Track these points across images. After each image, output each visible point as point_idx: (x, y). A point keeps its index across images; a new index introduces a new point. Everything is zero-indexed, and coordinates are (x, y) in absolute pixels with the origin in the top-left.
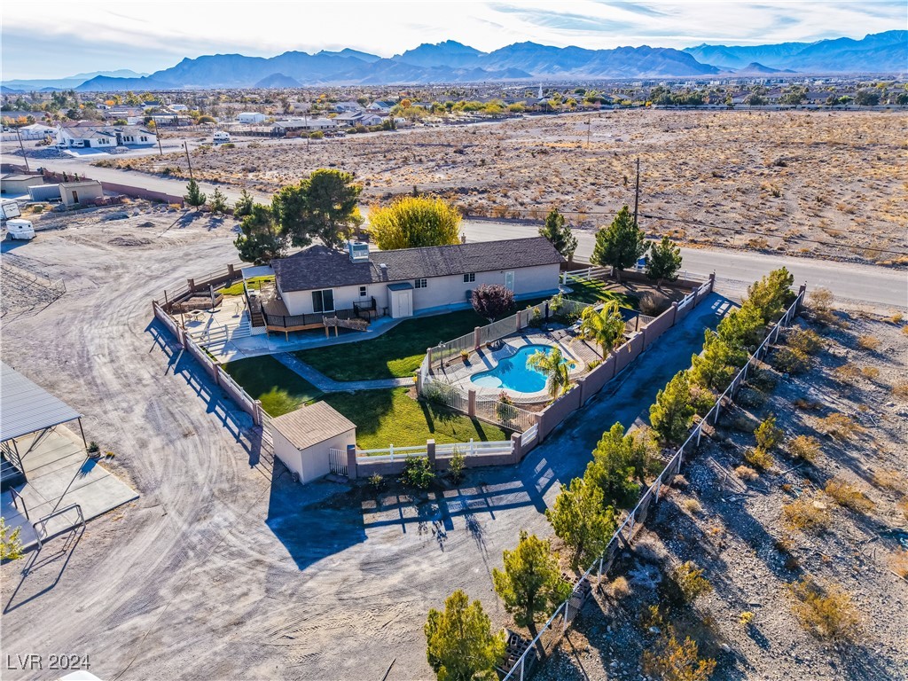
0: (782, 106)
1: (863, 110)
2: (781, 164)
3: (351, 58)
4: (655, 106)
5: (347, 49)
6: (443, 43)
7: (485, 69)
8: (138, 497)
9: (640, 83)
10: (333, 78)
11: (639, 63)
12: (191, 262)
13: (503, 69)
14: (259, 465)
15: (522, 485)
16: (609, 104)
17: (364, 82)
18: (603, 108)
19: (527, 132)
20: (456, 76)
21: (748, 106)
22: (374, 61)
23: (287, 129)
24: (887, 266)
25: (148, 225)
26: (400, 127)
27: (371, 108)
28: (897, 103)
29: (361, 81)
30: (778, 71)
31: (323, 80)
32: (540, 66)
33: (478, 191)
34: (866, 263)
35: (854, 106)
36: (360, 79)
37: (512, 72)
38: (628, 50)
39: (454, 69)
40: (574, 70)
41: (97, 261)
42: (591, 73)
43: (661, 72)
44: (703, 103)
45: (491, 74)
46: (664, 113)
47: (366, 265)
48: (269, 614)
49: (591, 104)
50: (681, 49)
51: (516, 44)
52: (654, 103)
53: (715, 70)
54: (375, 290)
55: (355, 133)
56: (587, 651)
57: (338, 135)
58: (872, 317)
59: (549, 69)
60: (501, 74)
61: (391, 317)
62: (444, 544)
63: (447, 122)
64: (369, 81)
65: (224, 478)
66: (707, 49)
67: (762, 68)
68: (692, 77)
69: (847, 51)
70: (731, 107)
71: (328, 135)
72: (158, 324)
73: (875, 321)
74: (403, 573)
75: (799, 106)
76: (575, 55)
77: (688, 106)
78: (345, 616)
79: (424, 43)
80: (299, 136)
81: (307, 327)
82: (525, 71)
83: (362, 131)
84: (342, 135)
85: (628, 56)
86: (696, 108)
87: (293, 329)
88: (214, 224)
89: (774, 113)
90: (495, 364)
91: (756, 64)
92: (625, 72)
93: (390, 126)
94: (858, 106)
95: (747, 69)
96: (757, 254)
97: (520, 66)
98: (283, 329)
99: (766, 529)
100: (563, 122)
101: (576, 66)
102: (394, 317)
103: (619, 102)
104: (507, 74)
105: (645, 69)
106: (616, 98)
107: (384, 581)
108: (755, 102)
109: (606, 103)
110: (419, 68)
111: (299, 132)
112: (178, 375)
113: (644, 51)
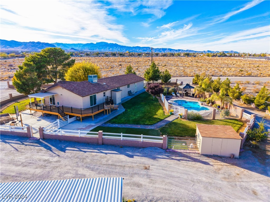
11: (38, 47)
54: (108, 93)
66: (58, 44)
67: (75, 49)
70: (81, 56)
81: (99, 112)
87: (95, 113)
89: (94, 57)
91: (72, 48)
92: (34, 49)
101: (16, 47)
102: (117, 103)
112: (67, 151)
113: (39, 43)
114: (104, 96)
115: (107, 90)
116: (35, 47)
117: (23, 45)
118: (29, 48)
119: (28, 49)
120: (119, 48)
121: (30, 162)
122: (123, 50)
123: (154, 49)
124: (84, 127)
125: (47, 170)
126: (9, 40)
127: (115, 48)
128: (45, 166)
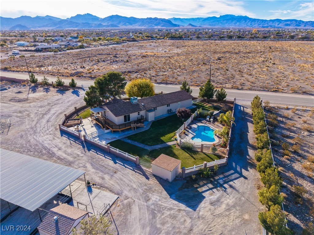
0: (206, 39)
1: (228, 40)
2: (219, 59)
3: (49, 19)
4: (168, 39)
5: (47, 15)
6: (85, 14)
7: (102, 24)
8: (119, 197)
9: (157, 30)
10: (44, 26)
11: (155, 23)
12: (53, 107)
13: (109, 24)
14: (150, 179)
15: (234, 172)
16: (153, 38)
17: (56, 28)
18: (151, 39)
19: (133, 48)
20: (92, 26)
21: (196, 39)
22: (59, 20)
23: (42, 49)
24: (272, 91)
25: (20, 92)
26: (86, 47)
27: (68, 39)
28: (237, 38)
29: (55, 27)
30: (197, 26)
31: (39, 27)
32: (122, 24)
33: (134, 72)
34: (266, 91)
35: (226, 39)
36: (54, 27)
37: (112, 25)
38: (151, 19)
39: (91, 24)
40: (133, 25)
41: (13, 109)
42: (139, 26)
43: (162, 26)
44: (183, 38)
45: (104, 26)
46: (172, 41)
47: (137, 105)
48: (198, 225)
49: (147, 38)
50: (167, 19)
51: (112, 15)
52: (167, 38)
53: (179, 26)
54: (143, 113)
55: (69, 50)
56: (289, 214)
57: (63, 51)
58: (281, 108)
59: (125, 24)
60: (108, 26)
61: (148, 121)
62: (228, 193)
63: (101, 45)
64: (58, 28)
65: (143, 185)
66: (175, 19)
67: (192, 25)
68: (172, 28)
69: (215, 21)
70: (191, 39)
71: (60, 51)
72: (63, 132)
73: (283, 109)
74: (224, 204)
75: (211, 39)
76: (133, 20)
77: (178, 39)
78: (220, 220)
79: (78, 14)
80: (48, 51)
81: (126, 128)
82: (117, 25)
83: (72, 49)
84: (65, 51)
85: (151, 20)
86: (181, 39)
87: (122, 129)
88: (47, 90)
89: (204, 41)
90: (195, 134)
91: (190, 24)
92: (150, 26)
93: (81, 47)
94: (227, 39)
95: (188, 26)
96: (236, 90)
97: (115, 23)
98: (119, 130)
99: (302, 172)
100: (142, 45)
101: (134, 24)
102: (149, 121)
103: (156, 37)
104: (111, 26)
105: (157, 25)
106: (154, 36)
107: (221, 207)
108: (198, 38)
109: (152, 38)
110: (77, 23)
111: (48, 50)
112: (90, 151)
113: (156, 19)
114: (139, 114)
115: (141, 110)
116: (152, 24)
117: (141, 22)
118: (146, 25)
119: (145, 27)
120: (249, 22)
121: (72, 153)
122: (254, 24)
123: (303, 22)
124: (110, 138)
125: (75, 160)
126: (129, 17)
127: (244, 22)
128: (76, 158)
